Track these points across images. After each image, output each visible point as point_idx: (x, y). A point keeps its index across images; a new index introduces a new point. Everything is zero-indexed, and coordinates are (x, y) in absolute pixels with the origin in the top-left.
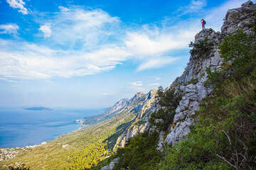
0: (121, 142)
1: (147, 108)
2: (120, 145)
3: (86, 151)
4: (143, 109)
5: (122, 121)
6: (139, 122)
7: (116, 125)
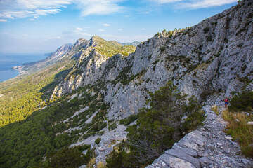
0: (58, 92)
1: (84, 57)
2: (57, 95)
3: (23, 101)
4: (81, 57)
5: (63, 68)
6: (76, 72)
7: (56, 72)
